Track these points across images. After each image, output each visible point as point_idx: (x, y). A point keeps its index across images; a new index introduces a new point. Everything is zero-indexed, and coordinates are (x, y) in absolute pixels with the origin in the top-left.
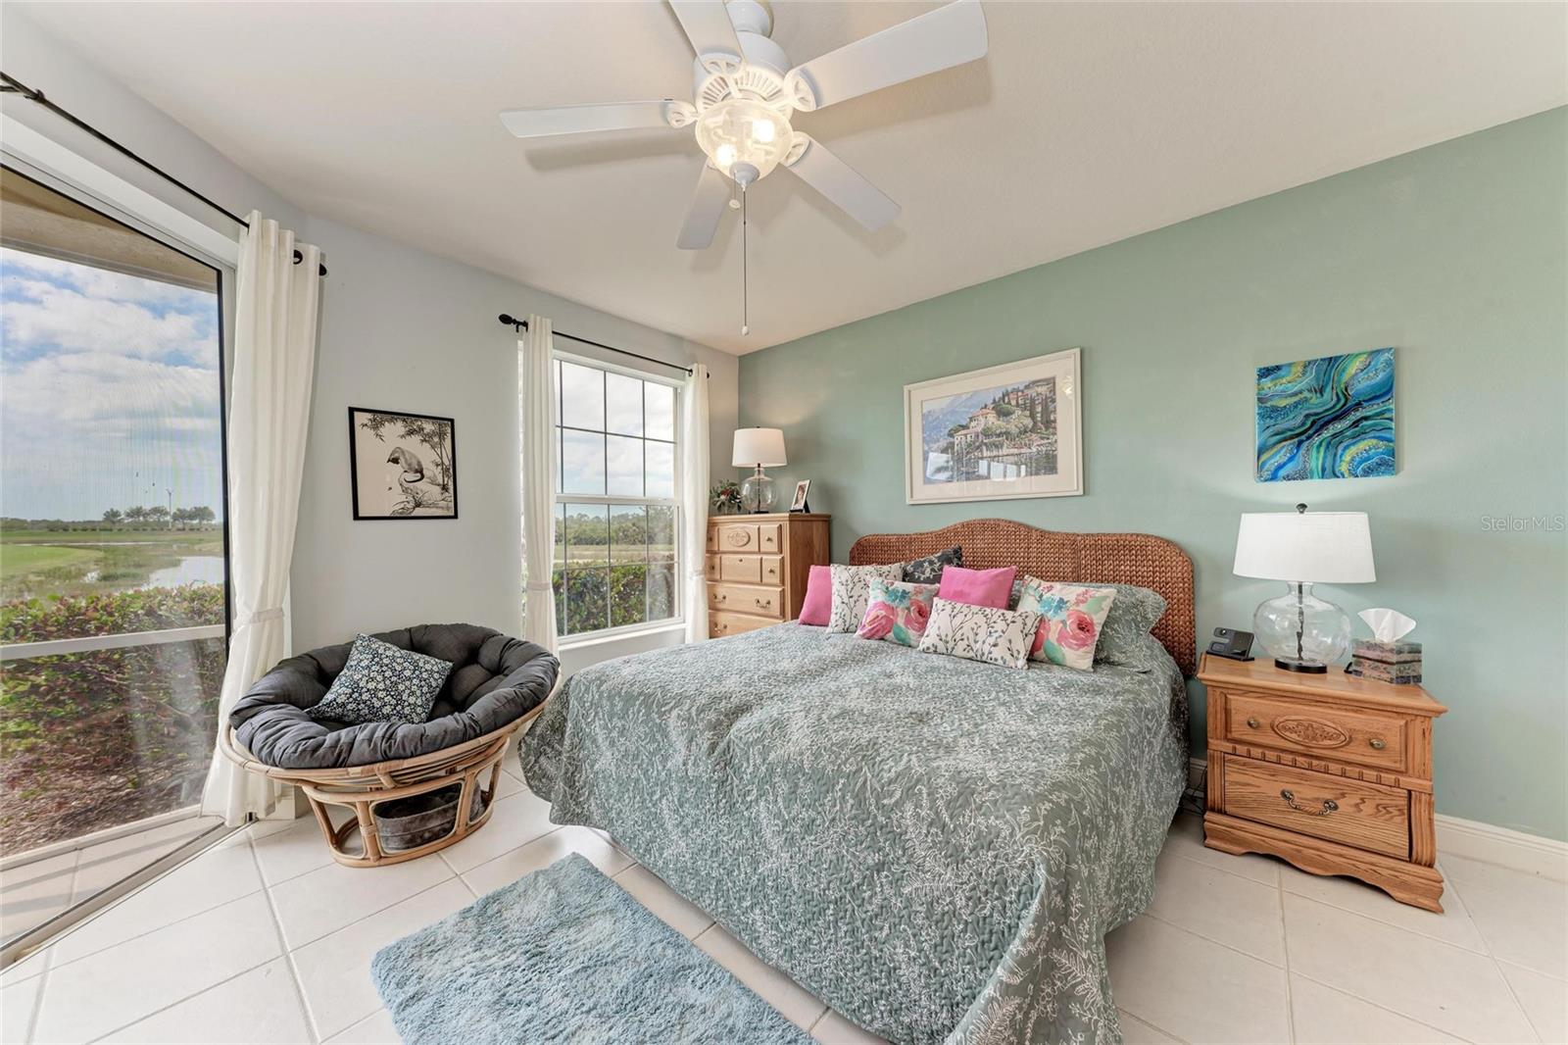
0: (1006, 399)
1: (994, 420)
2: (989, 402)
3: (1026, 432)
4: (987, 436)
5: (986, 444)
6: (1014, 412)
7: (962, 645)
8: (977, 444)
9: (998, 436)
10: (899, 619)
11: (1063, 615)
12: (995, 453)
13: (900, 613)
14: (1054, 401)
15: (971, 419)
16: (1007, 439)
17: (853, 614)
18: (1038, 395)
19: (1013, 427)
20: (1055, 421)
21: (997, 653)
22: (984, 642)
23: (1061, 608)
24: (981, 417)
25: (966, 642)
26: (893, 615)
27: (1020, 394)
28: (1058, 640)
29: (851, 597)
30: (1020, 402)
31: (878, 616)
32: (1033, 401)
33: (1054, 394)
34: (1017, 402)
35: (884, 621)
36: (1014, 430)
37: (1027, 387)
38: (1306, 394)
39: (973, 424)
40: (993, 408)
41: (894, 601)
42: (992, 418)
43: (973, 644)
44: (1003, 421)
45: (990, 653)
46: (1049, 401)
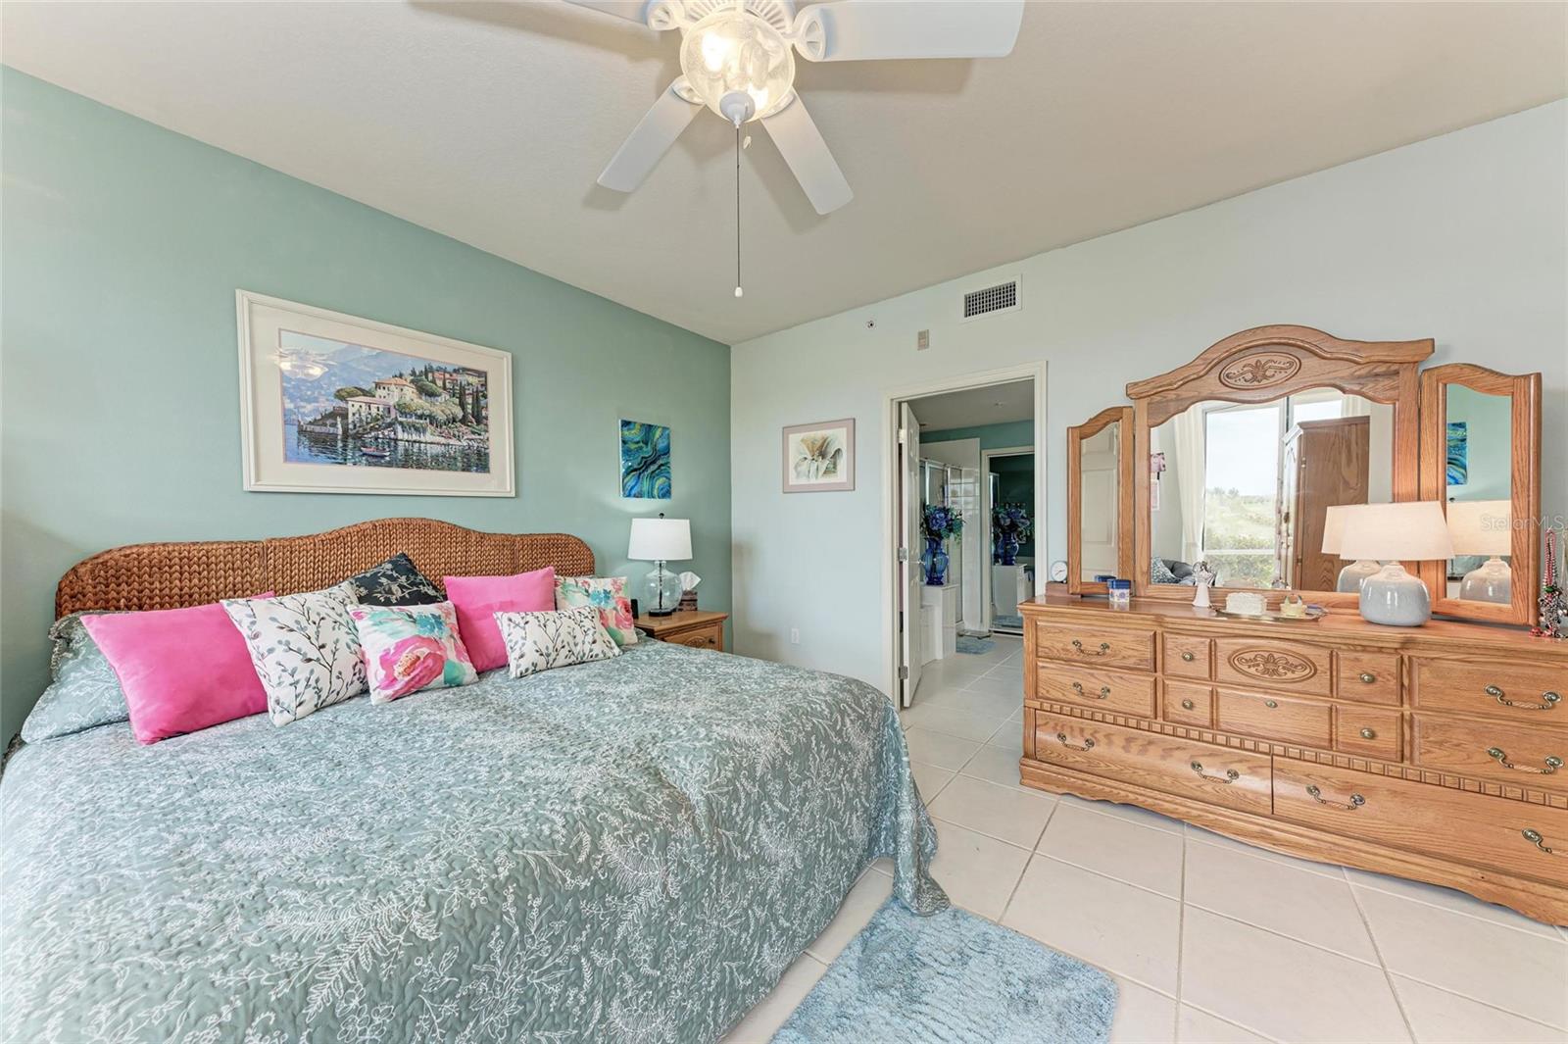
0: (430, 375)
1: (414, 396)
2: (407, 372)
3: (454, 421)
4: (403, 414)
5: (401, 423)
6: (440, 395)
7: (564, 652)
8: (389, 420)
9: (420, 417)
10: (448, 652)
11: (612, 603)
12: (415, 437)
13: (447, 645)
14: (485, 396)
15: (378, 385)
16: (431, 423)
17: (335, 673)
18: (469, 384)
19: (439, 412)
20: (486, 418)
21: (597, 649)
22: (584, 643)
23: (609, 598)
24: (393, 387)
25: (567, 648)
26: (440, 649)
27: (447, 376)
28: (617, 625)
29: (323, 646)
30: (448, 385)
31: (418, 658)
32: (463, 389)
33: (486, 389)
34: (444, 384)
35: (430, 662)
36: (442, 417)
37: (455, 371)
38: (641, 444)
39: (380, 392)
40: (412, 382)
41: (432, 630)
42: (410, 394)
43: (573, 648)
44: (426, 401)
45: (591, 651)
46: (480, 395)
